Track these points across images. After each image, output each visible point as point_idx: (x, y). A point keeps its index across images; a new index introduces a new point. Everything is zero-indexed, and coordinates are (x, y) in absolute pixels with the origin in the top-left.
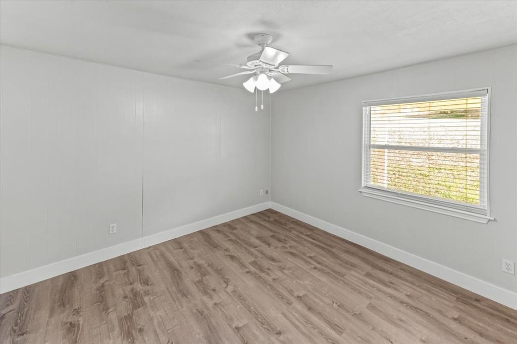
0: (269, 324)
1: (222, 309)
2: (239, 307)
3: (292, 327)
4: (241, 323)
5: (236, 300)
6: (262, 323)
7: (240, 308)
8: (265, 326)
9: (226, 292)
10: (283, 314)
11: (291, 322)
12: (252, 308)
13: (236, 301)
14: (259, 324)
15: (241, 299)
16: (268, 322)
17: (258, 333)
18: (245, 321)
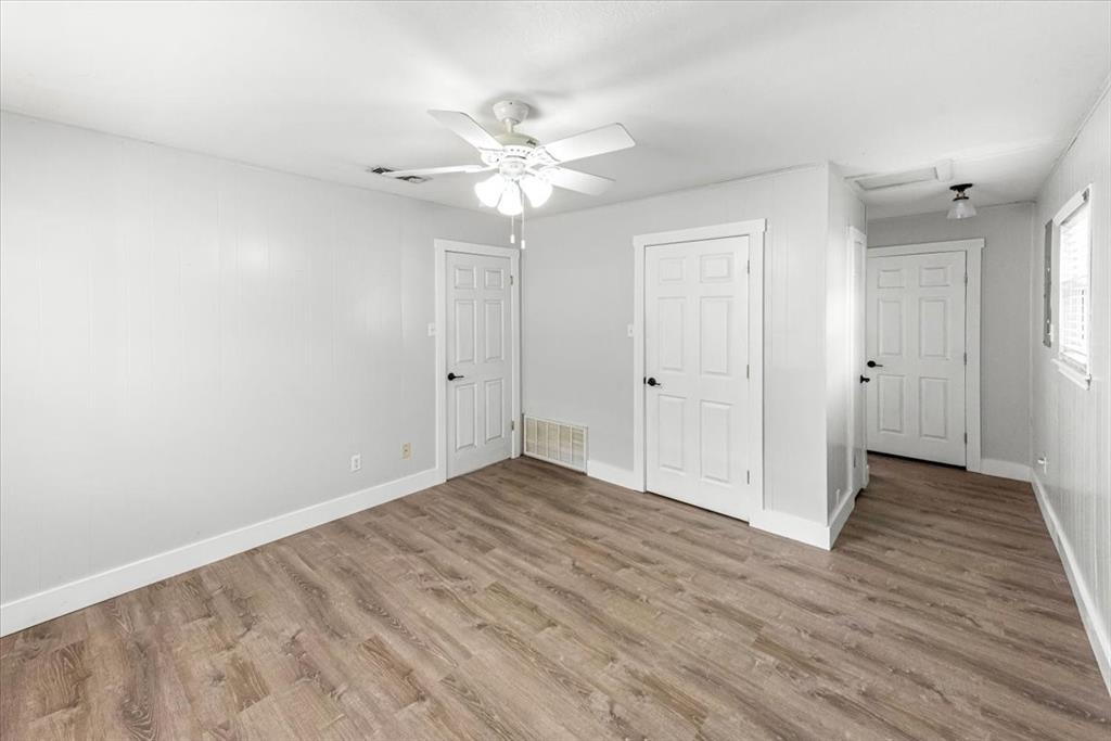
0: (499, 636)
1: (593, 651)
2: (562, 659)
3: (455, 637)
4: (549, 633)
5: (572, 672)
6: (510, 636)
7: (559, 656)
8: (505, 632)
9: (606, 692)
10: (468, 655)
11: (455, 644)
12: (533, 660)
13: (571, 668)
14: (515, 634)
15: (562, 675)
16: (501, 639)
17: (517, 622)
18: (542, 636)
